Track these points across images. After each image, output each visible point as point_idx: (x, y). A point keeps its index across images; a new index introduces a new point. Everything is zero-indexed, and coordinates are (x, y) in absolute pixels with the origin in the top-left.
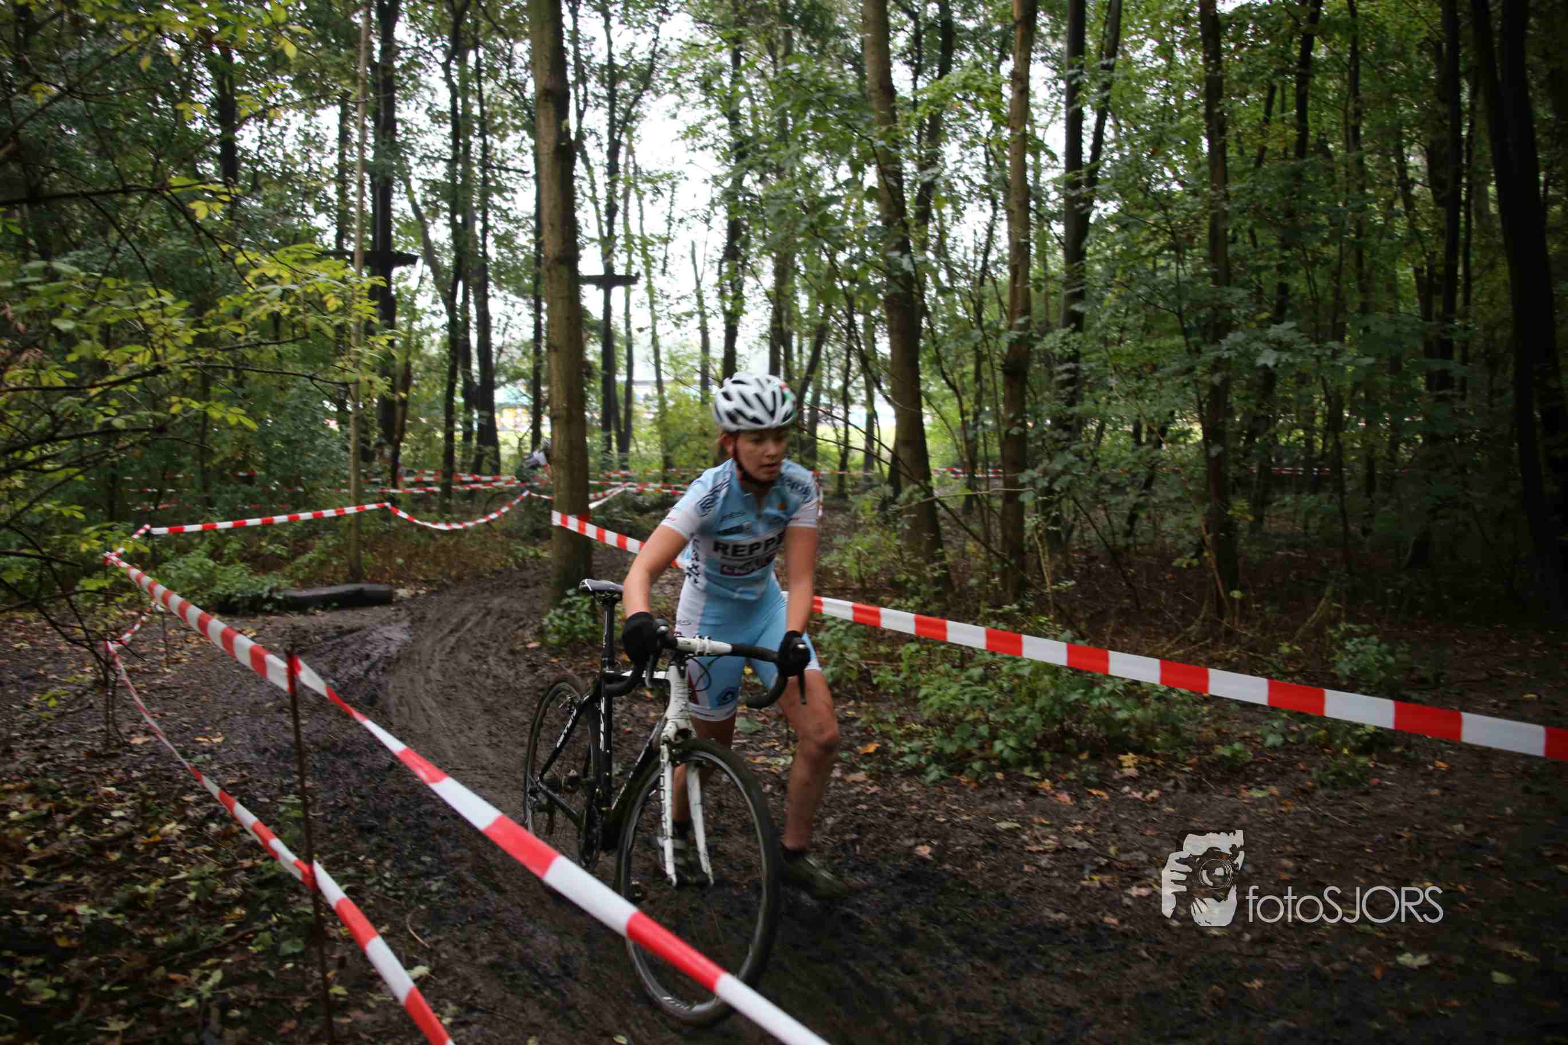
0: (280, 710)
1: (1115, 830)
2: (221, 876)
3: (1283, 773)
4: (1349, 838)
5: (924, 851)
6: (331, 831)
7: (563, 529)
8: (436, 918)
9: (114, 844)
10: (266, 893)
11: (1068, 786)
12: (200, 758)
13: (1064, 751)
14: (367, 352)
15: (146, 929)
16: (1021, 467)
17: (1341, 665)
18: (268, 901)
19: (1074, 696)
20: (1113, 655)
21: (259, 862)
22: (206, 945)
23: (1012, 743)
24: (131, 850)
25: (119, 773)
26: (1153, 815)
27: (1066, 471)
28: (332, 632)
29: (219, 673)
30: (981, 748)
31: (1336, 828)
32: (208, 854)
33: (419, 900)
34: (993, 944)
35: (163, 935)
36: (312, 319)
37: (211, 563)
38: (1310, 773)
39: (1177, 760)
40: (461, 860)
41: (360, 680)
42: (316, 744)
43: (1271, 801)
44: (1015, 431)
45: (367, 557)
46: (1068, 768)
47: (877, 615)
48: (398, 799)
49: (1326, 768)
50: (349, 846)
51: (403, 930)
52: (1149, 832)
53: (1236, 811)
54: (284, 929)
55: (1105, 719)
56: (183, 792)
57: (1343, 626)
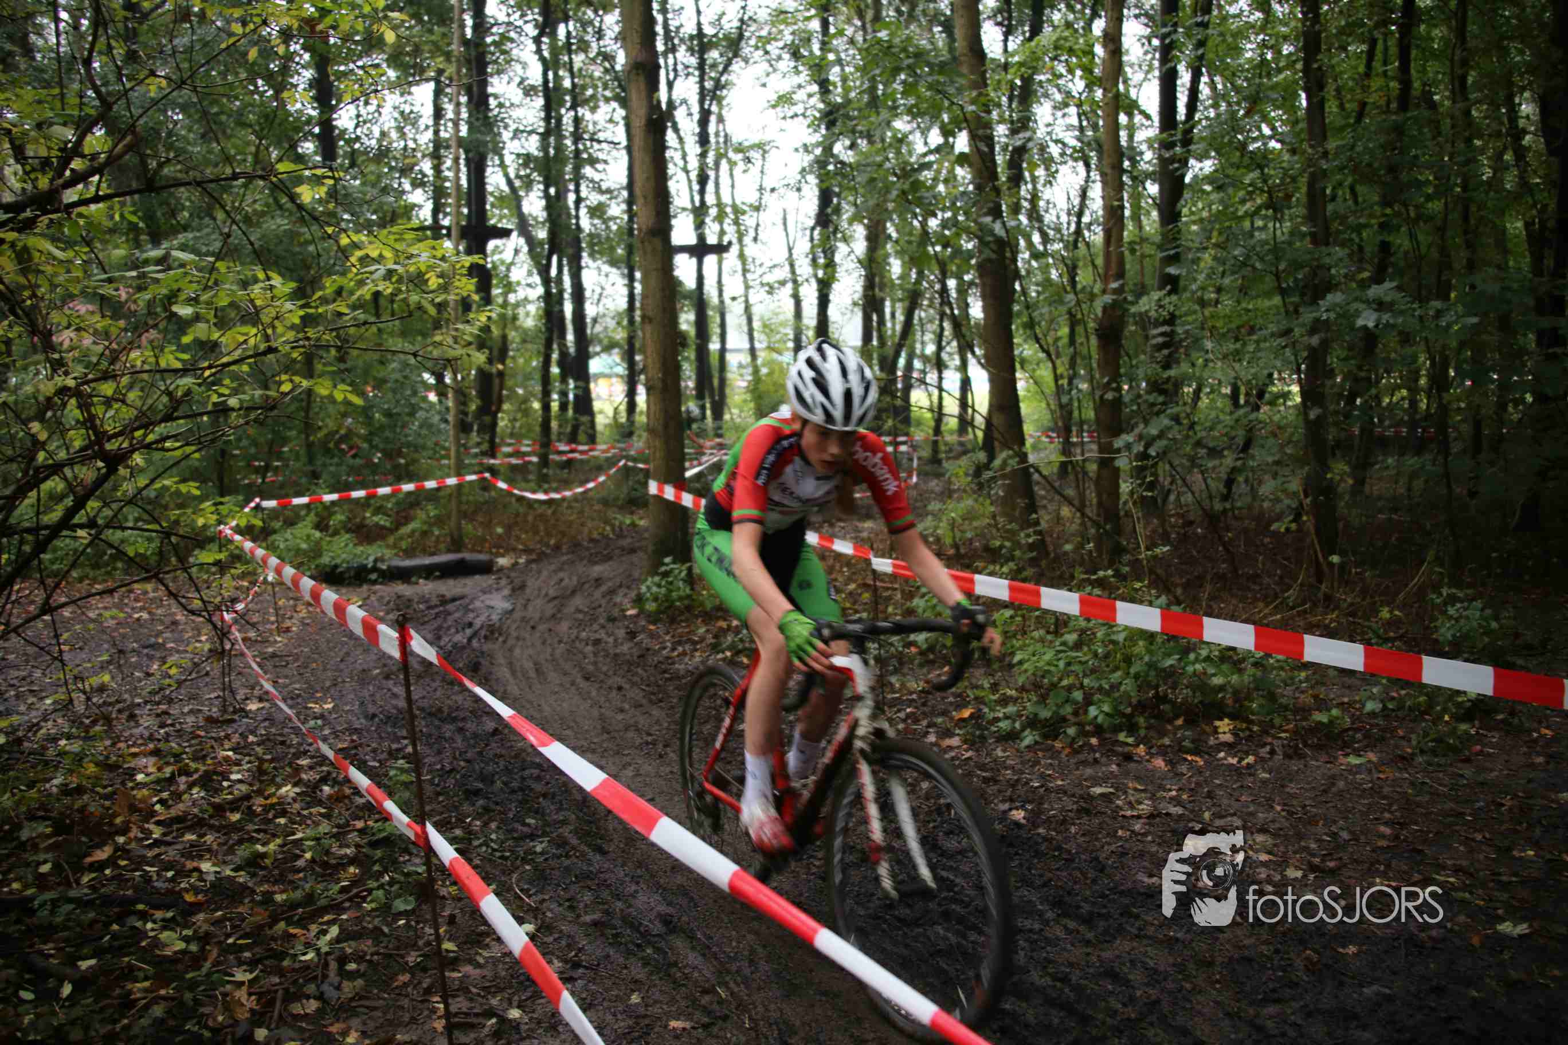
0: (387, 677)
1: (1210, 795)
2: (334, 836)
3: (1383, 739)
4: (1450, 805)
5: (1019, 815)
6: (438, 794)
7: (659, 499)
8: (541, 878)
9: (234, 805)
10: (379, 853)
11: (1163, 751)
12: (312, 723)
13: (1159, 716)
14: (468, 328)
15: (265, 887)
16: (1117, 432)
17: (1443, 630)
18: (380, 860)
19: (1169, 662)
20: (1206, 620)
21: (370, 823)
22: (323, 902)
23: (1106, 708)
24: (250, 813)
25: (236, 738)
26: (1249, 781)
27: (1161, 435)
28: (435, 601)
29: (328, 641)
30: (1076, 713)
31: (1434, 794)
32: (321, 815)
33: (525, 861)
34: (1086, 908)
35: (282, 892)
36: (414, 298)
37: (318, 534)
38: (1409, 740)
39: (1273, 726)
40: (564, 822)
41: (464, 648)
42: (422, 709)
43: (1370, 768)
44: (1109, 396)
45: (468, 527)
46: (1162, 734)
47: (972, 581)
48: (502, 763)
49: (1426, 734)
50: (456, 808)
51: (510, 889)
52: (1243, 798)
53: (1333, 777)
54: (396, 887)
55: (1200, 684)
56: (298, 755)
57: (1445, 591)
